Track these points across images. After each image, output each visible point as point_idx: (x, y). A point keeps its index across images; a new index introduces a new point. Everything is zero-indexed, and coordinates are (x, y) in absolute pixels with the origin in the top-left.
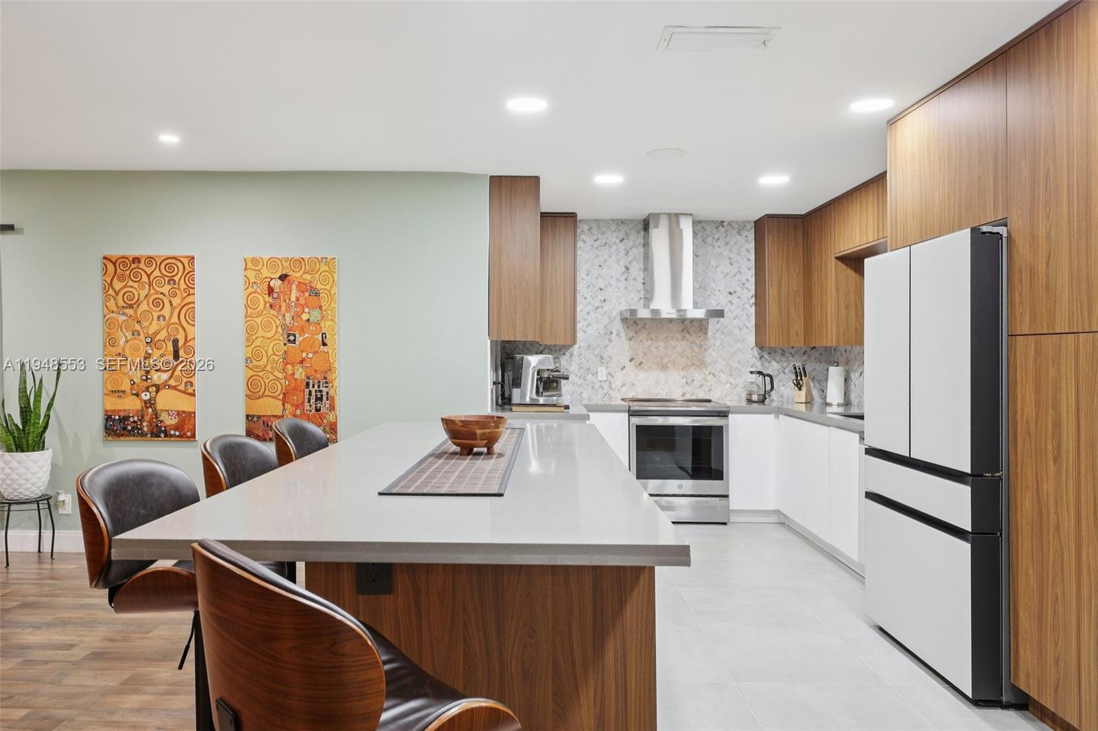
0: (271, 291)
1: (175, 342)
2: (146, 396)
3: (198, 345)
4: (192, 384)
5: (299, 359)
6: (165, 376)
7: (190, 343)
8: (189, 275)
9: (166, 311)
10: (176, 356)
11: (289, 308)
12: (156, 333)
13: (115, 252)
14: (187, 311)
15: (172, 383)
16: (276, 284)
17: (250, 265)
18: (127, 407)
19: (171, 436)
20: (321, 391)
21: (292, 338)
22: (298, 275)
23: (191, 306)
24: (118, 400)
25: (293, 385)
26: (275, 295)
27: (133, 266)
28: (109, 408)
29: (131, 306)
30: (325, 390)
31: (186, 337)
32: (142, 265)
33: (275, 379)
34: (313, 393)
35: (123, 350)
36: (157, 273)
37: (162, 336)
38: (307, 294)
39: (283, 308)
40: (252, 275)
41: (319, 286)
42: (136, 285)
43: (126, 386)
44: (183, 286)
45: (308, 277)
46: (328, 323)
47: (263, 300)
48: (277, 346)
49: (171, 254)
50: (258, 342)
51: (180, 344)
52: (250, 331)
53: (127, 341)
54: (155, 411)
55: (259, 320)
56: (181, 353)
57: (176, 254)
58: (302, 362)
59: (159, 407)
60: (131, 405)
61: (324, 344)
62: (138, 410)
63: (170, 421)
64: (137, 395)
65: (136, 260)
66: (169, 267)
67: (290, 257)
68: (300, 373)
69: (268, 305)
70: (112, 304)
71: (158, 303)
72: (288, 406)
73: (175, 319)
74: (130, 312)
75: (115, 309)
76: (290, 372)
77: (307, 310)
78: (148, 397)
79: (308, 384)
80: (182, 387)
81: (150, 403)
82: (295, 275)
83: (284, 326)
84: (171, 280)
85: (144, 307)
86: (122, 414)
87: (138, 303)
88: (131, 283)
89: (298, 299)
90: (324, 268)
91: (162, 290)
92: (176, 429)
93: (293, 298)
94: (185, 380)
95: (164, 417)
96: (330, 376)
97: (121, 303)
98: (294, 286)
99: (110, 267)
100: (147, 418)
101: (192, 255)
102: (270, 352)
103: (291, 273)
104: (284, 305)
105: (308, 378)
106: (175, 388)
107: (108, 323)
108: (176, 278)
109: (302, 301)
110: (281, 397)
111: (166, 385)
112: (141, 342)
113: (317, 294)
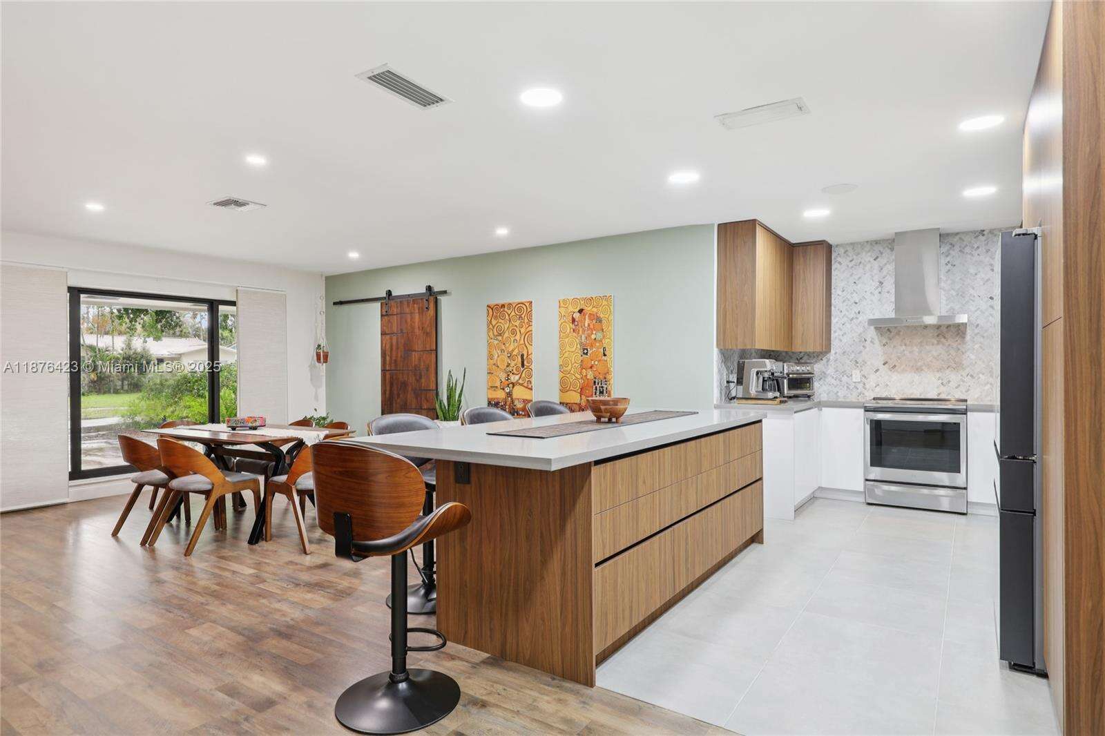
0: (574, 320)
1: (522, 356)
2: (507, 390)
3: (533, 357)
4: (531, 383)
5: (590, 365)
6: (517, 377)
7: (530, 357)
8: (529, 313)
9: (518, 337)
10: (523, 365)
11: (584, 331)
12: (513, 351)
13: (493, 302)
14: (528, 335)
15: (520, 381)
16: (577, 316)
17: (562, 304)
18: (498, 397)
19: (520, 415)
20: (602, 387)
21: (586, 351)
22: (589, 309)
23: (530, 333)
24: (495, 393)
25: (586, 383)
26: (576, 323)
27: (502, 310)
28: (490, 397)
29: (500, 335)
30: (605, 386)
31: (528, 352)
32: (506, 309)
33: (575, 378)
34: (598, 389)
35: (497, 360)
36: (513, 313)
37: (516, 351)
38: (594, 321)
39: (580, 332)
40: (563, 310)
41: (602, 316)
42: (502, 321)
43: (498, 384)
44: (526, 321)
45: (595, 310)
46: (607, 340)
47: (570, 326)
48: (576, 357)
49: (520, 301)
50: (566, 355)
51: (525, 357)
52: (562, 347)
53: (498, 356)
54: (512, 399)
55: (567, 340)
56: (525, 363)
57: (523, 301)
58: (591, 367)
59: (514, 397)
60: (500, 395)
61: (605, 355)
62: (503, 399)
63: (519, 405)
64: (503, 389)
65: (503, 306)
66: (520, 309)
67: (585, 297)
68: (590, 375)
69: (572, 330)
70: (491, 333)
71: (514, 332)
72: (583, 397)
73: (522, 342)
74: (500, 338)
75: (493, 337)
76: (585, 374)
77: (594, 332)
78: (508, 390)
79: (595, 382)
80: (525, 384)
81: (509, 394)
82: (588, 309)
83: (581, 344)
84: (520, 317)
85: (506, 335)
86: (496, 401)
87: (504, 332)
88: (500, 321)
89: (589, 325)
90: (605, 303)
91: (516, 324)
92: (523, 411)
93: (586, 325)
94: (527, 380)
95: (516, 402)
96: (608, 377)
97: (496, 333)
98: (587, 317)
99: (490, 310)
100: (508, 403)
101: (530, 300)
102: (573, 361)
103: (585, 308)
104: (581, 330)
105: (595, 378)
106: (522, 385)
107: (490, 345)
108: (523, 316)
109: (592, 327)
110: (579, 391)
111: (517, 383)
112: (505, 357)
113: (600, 321)
